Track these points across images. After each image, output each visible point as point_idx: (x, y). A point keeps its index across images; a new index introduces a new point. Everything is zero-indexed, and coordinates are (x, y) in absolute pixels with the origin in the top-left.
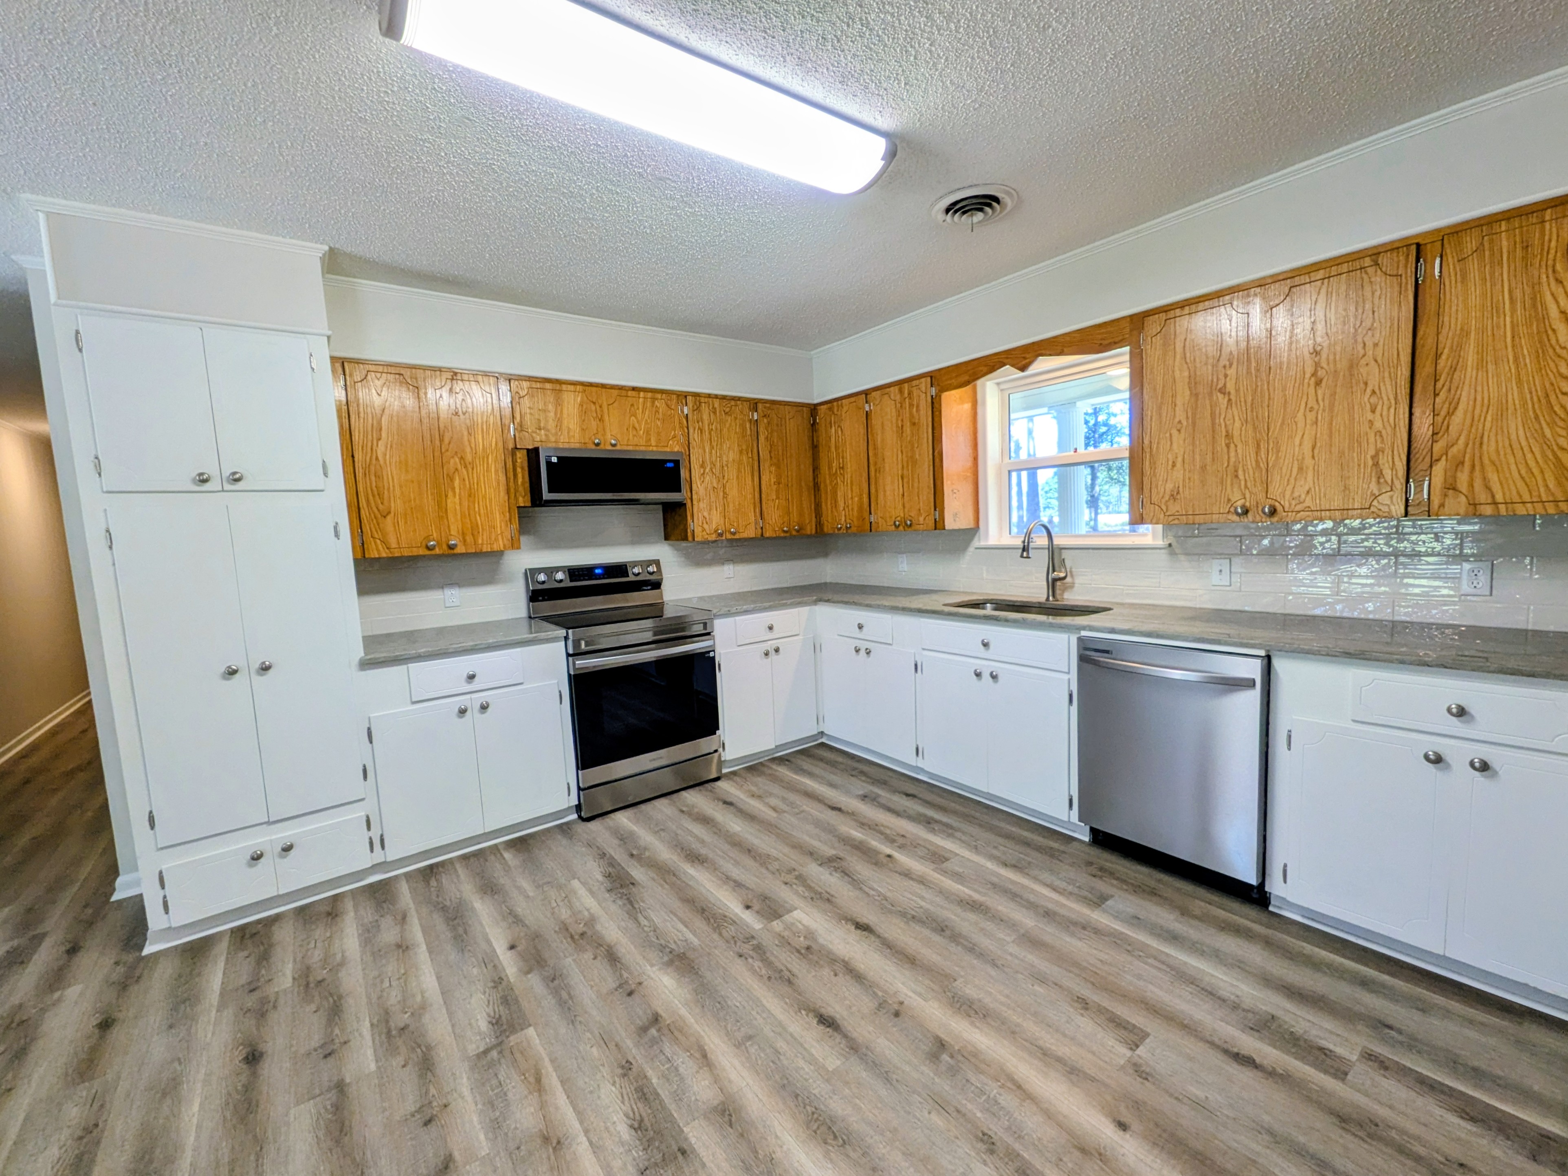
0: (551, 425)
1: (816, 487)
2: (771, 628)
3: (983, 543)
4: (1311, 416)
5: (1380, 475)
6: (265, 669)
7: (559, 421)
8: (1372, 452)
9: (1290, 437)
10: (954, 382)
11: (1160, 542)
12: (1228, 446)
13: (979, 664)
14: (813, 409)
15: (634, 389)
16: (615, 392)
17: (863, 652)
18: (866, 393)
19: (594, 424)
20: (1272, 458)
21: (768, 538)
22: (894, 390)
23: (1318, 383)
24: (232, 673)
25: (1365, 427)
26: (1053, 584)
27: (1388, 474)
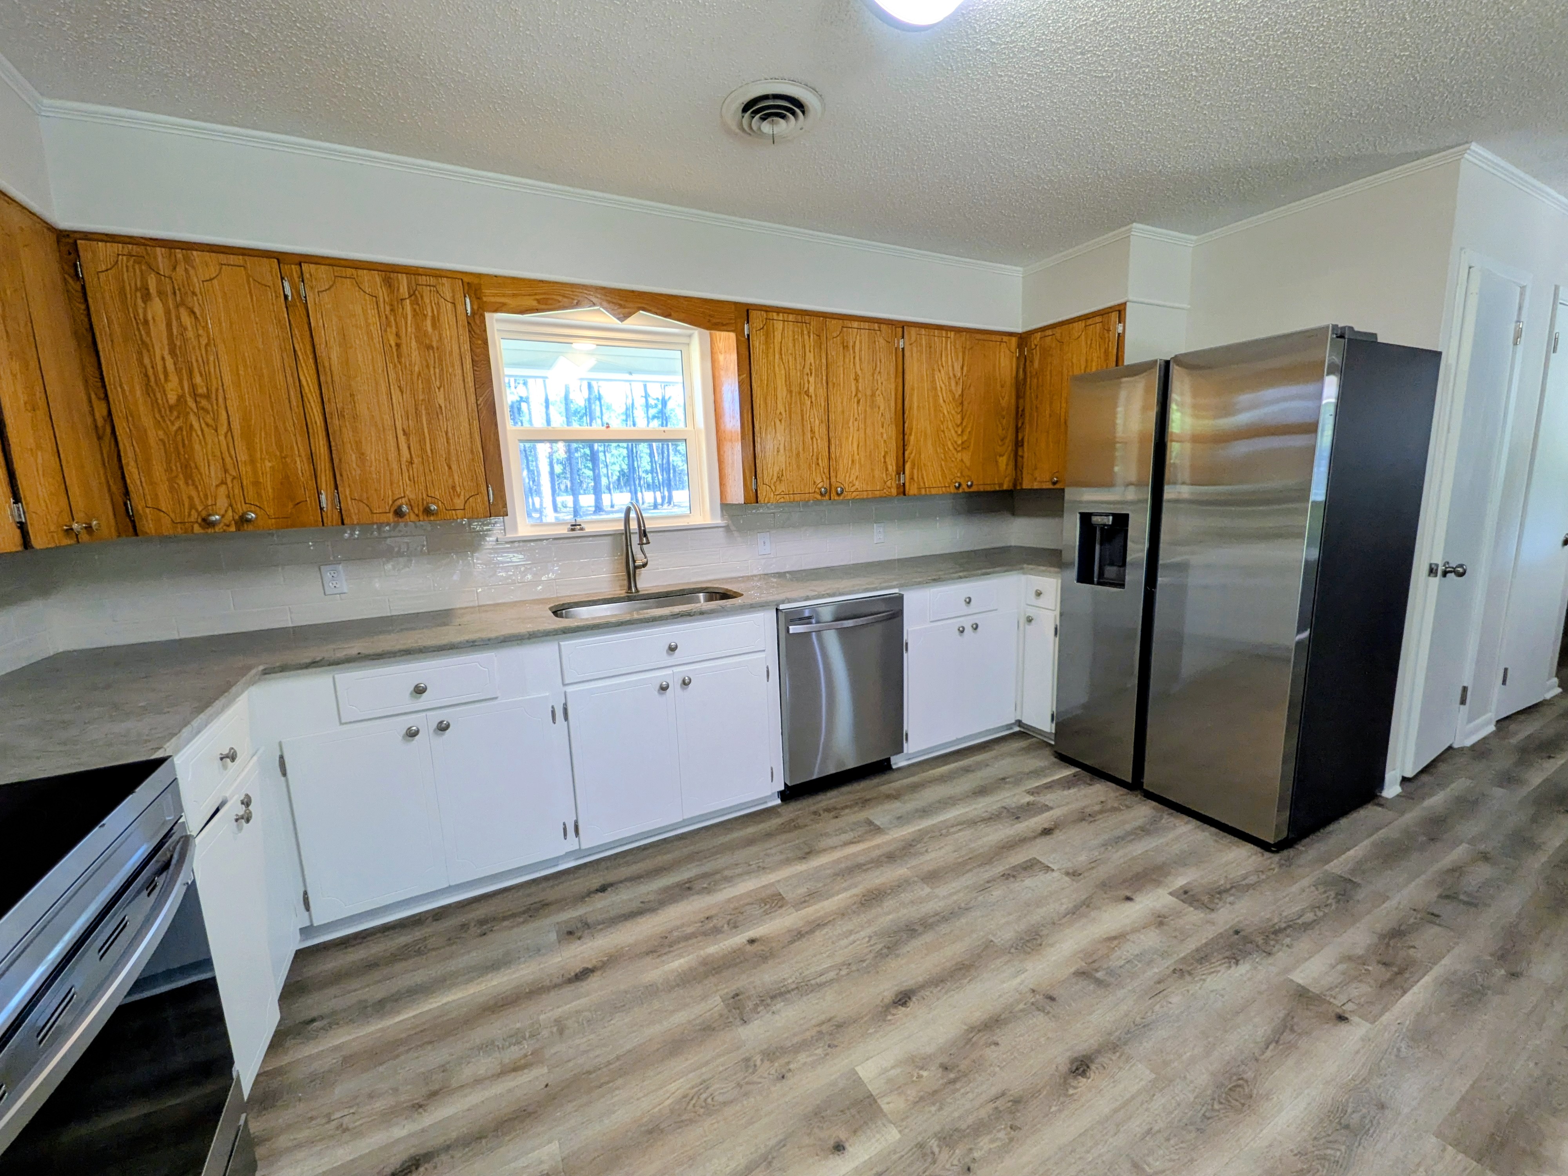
2: (230, 760)
4: (856, 423)
5: (887, 470)
8: (883, 454)
9: (847, 438)
10: (520, 298)
11: (719, 521)
12: (812, 438)
13: (663, 675)
14: (70, 239)
20: (838, 451)
21: (46, 548)
22: (372, 279)
23: (858, 402)
25: (879, 438)
26: (634, 573)
27: (890, 468)
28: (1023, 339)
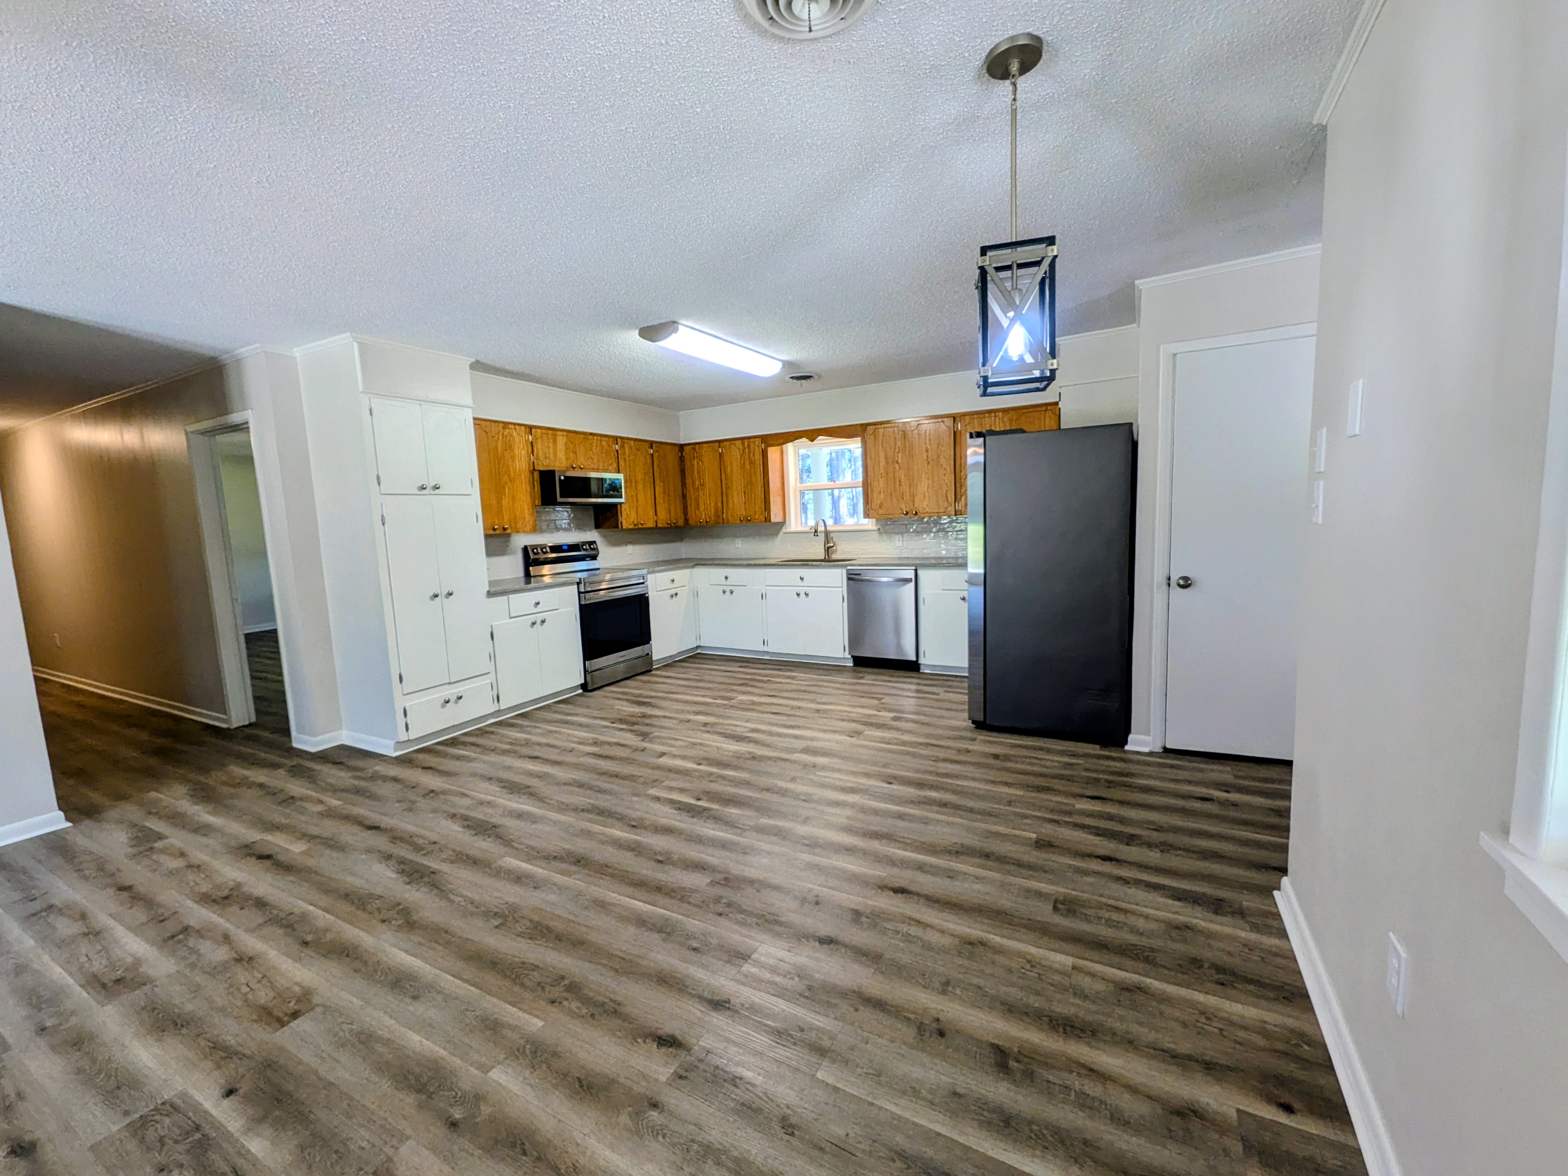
0: (552, 456)
1: (684, 497)
2: (673, 581)
3: (788, 530)
4: (927, 475)
5: (948, 500)
6: (450, 594)
7: (555, 454)
9: (921, 484)
10: (776, 443)
11: (875, 528)
12: (899, 485)
13: (799, 589)
14: (681, 447)
15: (591, 434)
16: (582, 436)
17: (728, 593)
18: (719, 441)
19: (572, 455)
20: (915, 491)
21: (661, 528)
22: (739, 443)
23: (928, 463)
24: (436, 596)
26: (828, 550)
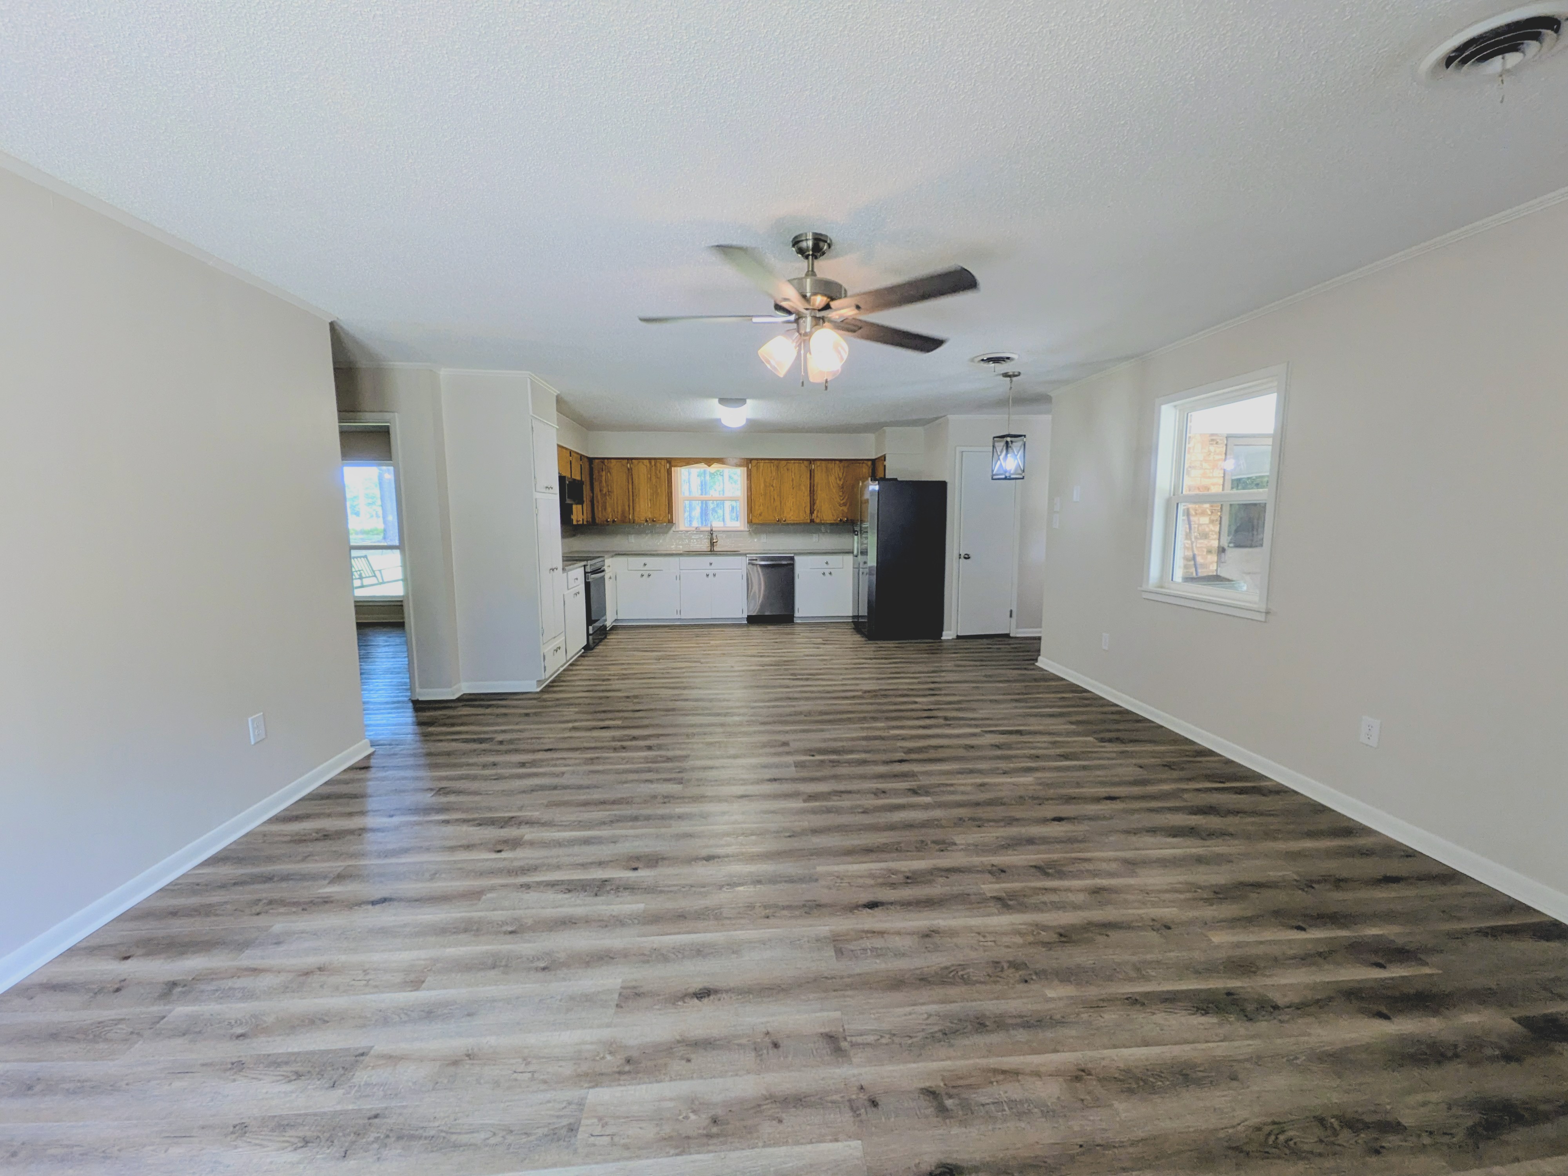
1: (592, 500)
2: (609, 567)
3: (677, 530)
4: (792, 496)
6: (555, 569)
8: (804, 507)
9: (788, 501)
10: (679, 464)
11: (746, 529)
12: (774, 501)
13: (708, 572)
14: (591, 460)
17: (646, 576)
18: (628, 459)
20: (784, 506)
22: (646, 461)
23: (793, 488)
24: (552, 570)
25: (802, 501)
26: (712, 544)
27: (807, 513)
28: (873, 461)
